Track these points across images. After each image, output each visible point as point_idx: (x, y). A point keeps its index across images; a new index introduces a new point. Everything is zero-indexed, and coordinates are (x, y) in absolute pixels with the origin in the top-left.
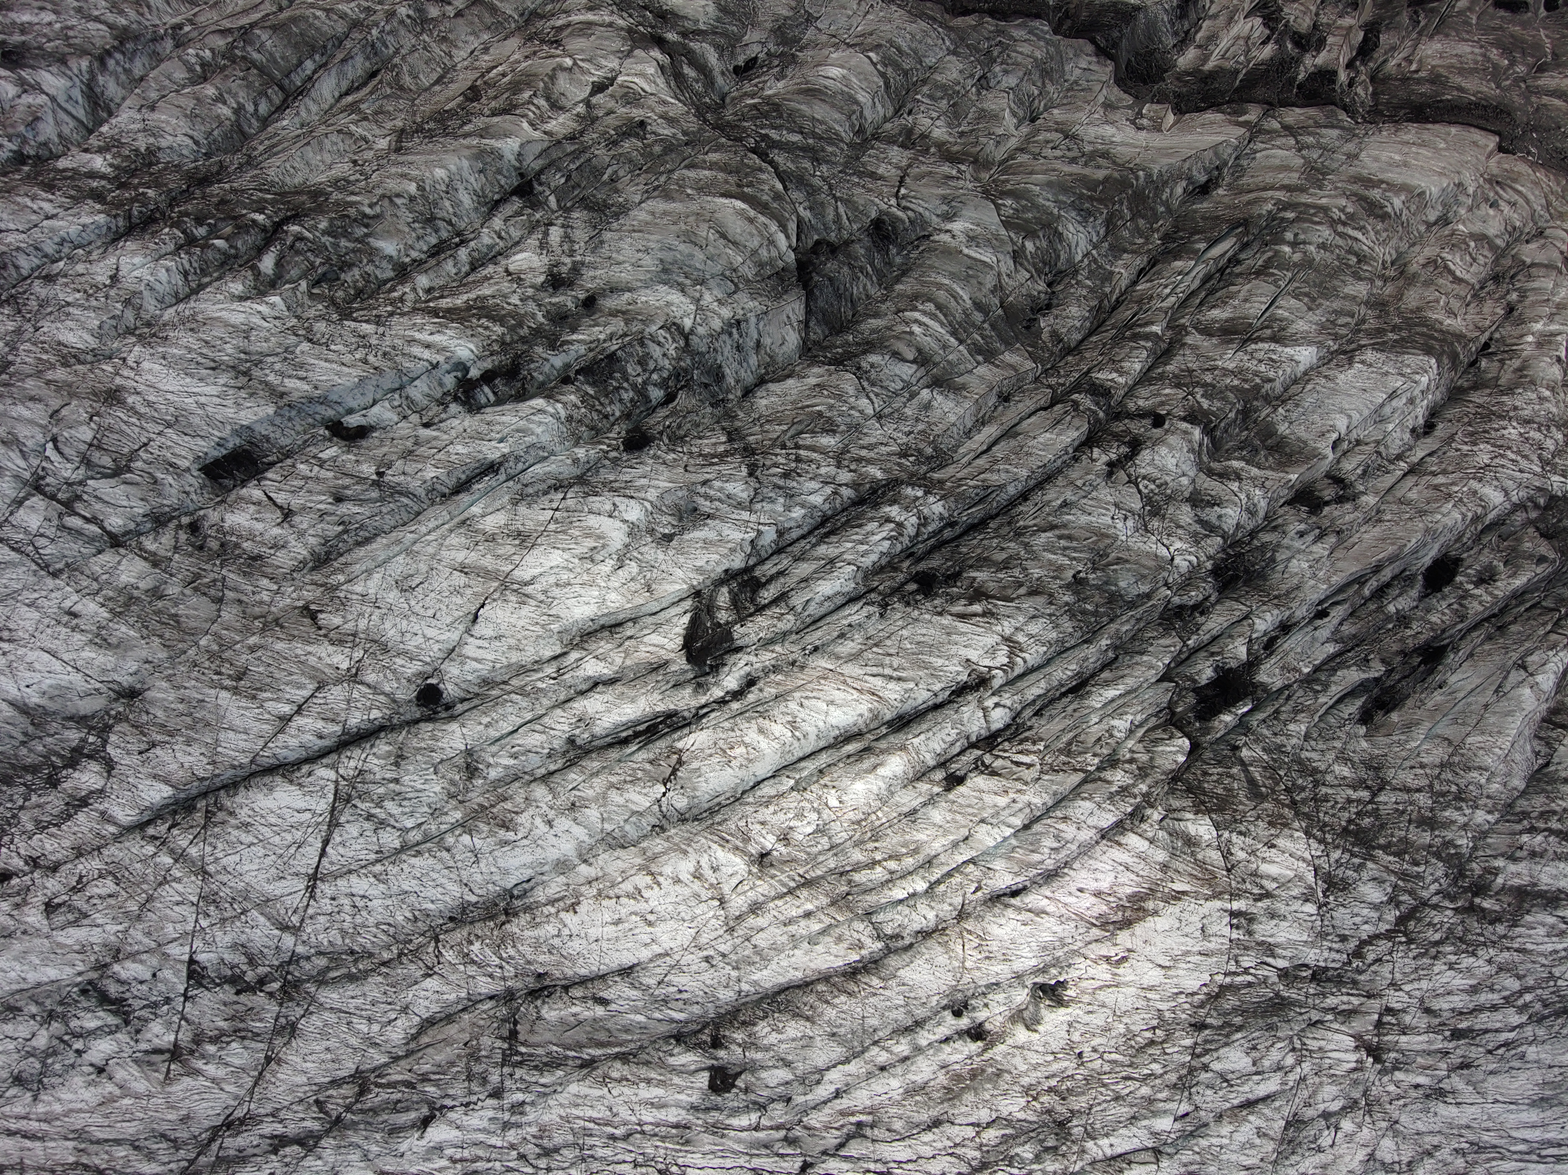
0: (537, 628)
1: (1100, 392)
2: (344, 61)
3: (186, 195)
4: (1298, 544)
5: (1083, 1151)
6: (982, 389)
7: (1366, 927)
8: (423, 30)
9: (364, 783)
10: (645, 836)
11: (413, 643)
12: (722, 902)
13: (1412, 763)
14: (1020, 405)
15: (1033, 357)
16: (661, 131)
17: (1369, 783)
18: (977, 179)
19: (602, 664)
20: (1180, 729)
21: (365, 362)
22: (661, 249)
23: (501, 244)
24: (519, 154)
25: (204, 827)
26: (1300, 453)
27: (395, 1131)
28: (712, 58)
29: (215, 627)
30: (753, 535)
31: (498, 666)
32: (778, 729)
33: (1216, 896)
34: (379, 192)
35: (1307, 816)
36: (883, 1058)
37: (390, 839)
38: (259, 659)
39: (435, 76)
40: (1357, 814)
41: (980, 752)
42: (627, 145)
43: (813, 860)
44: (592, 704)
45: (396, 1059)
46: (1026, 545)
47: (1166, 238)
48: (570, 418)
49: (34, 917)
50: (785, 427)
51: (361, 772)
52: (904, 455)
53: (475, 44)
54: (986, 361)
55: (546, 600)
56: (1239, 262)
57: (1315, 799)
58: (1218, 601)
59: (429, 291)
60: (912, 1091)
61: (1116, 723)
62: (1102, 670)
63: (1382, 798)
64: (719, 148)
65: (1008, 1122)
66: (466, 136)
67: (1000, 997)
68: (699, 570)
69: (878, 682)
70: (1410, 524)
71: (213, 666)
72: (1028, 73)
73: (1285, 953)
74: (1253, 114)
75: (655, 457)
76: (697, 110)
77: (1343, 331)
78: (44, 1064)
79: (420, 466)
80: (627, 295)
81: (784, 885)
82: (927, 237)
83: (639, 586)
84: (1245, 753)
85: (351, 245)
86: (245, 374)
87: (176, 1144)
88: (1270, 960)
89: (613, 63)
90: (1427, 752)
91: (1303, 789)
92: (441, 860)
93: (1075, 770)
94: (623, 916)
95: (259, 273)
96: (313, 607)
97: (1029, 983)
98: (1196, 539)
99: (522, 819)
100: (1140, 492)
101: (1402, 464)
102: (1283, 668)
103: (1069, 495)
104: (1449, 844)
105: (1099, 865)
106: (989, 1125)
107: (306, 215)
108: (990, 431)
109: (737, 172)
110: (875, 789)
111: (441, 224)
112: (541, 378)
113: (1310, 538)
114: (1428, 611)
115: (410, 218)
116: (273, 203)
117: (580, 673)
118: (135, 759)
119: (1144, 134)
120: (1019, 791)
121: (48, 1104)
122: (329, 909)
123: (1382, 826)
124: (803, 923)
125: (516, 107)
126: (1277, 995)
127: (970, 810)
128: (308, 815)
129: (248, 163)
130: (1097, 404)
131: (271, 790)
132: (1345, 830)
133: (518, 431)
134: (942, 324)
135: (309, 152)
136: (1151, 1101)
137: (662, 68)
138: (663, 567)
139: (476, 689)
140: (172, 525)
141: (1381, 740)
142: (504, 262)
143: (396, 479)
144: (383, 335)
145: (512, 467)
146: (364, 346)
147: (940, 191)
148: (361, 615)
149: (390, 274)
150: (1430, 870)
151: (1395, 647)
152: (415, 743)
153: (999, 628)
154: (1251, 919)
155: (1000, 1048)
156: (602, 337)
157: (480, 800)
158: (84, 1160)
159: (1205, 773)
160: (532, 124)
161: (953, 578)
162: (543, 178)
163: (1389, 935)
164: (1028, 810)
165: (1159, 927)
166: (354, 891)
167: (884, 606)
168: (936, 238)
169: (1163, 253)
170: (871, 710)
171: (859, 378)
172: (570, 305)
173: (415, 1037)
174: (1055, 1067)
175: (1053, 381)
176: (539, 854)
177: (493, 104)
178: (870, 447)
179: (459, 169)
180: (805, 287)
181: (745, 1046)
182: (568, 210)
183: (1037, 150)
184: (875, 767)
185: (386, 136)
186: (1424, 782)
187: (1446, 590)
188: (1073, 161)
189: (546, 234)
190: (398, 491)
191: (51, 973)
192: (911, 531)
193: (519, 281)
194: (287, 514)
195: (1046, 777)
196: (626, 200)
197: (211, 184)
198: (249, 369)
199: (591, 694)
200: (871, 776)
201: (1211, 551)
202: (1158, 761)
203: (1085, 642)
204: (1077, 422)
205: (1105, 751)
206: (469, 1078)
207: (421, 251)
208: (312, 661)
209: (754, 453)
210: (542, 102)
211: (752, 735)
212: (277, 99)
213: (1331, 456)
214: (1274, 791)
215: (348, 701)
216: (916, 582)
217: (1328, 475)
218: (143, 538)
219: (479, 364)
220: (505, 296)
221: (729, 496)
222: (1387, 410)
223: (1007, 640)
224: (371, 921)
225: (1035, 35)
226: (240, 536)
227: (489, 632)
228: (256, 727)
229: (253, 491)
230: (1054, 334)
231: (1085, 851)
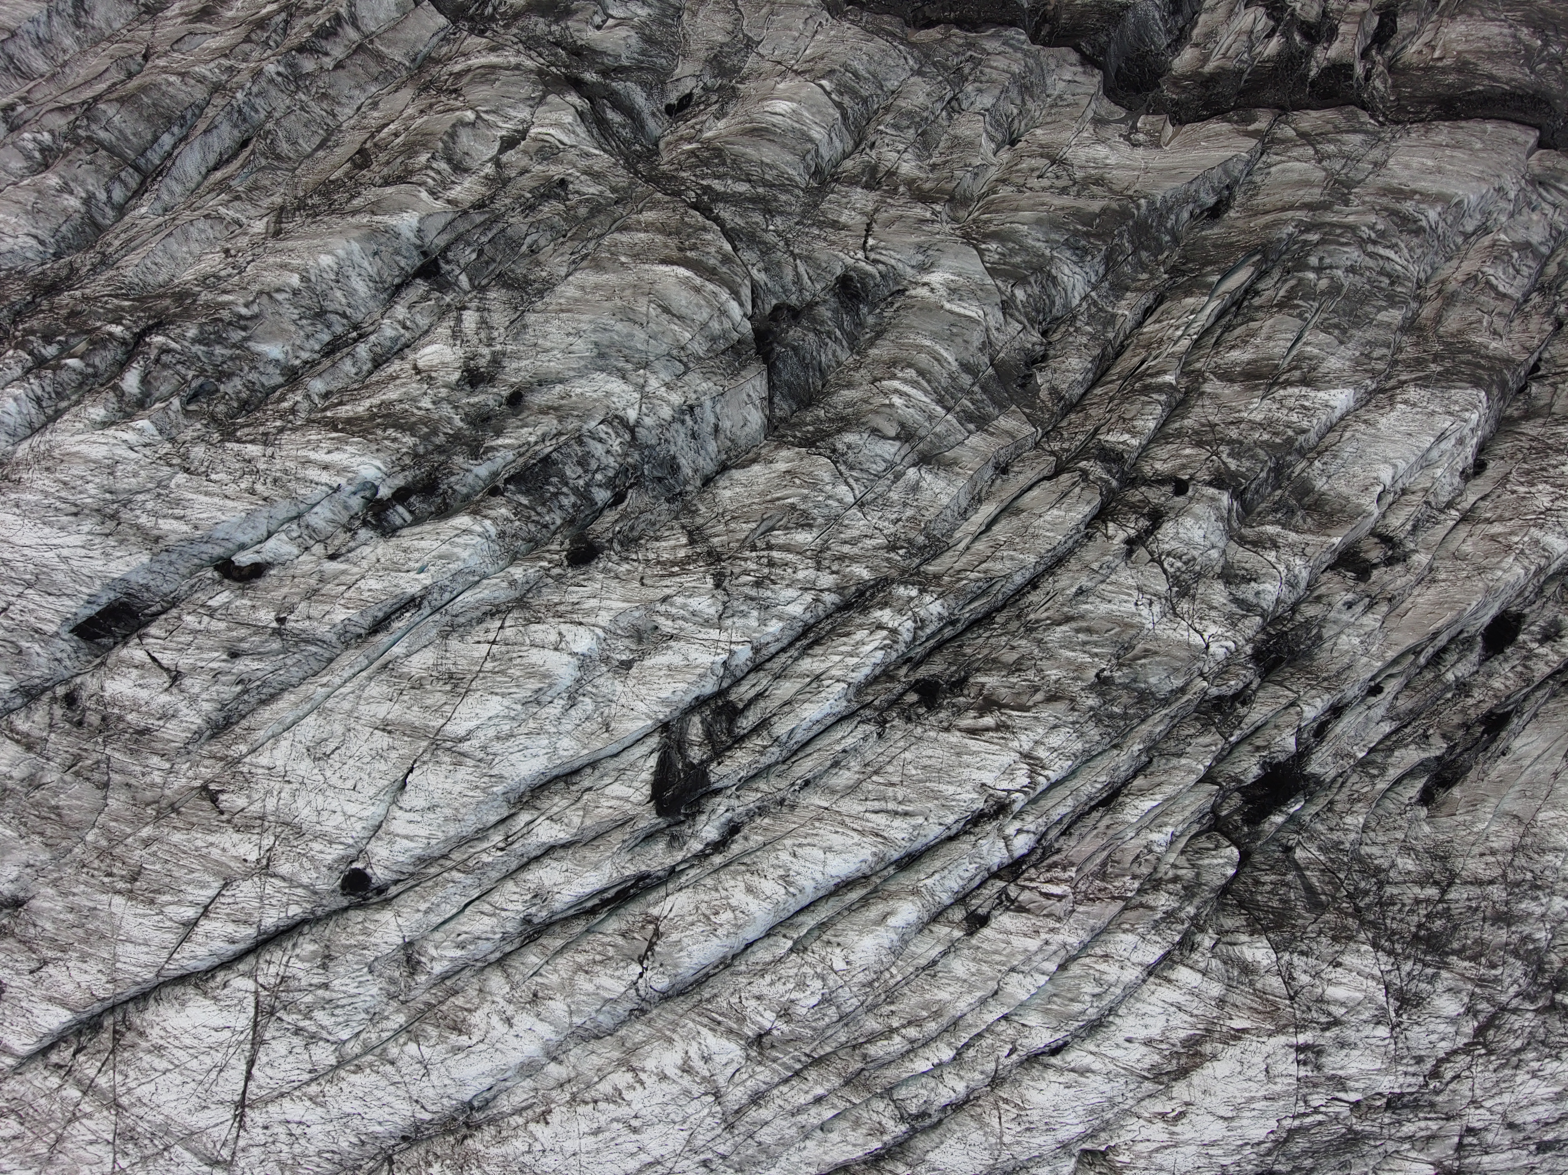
0: (478, 793)
1: (1111, 457)
2: (206, 132)
3: (32, 307)
4: (1346, 617)
6: (977, 463)
7: (1443, 1044)
8: (298, 88)
9: (287, 991)
10: (623, 1022)
11: (332, 823)
12: (717, 1095)
13: (1482, 849)
14: (1021, 477)
15: (1032, 420)
16: (585, 189)
17: (1437, 876)
18: (955, 220)
19: (558, 827)
20: (1226, 835)
21: (252, 492)
22: (595, 331)
23: (408, 335)
24: (419, 230)
25: (113, 1052)
26: (1342, 511)
28: (639, 98)
29: (102, 819)
30: (724, 656)
31: (433, 842)
32: (769, 886)
33: (1280, 1030)
34: (255, 288)
35: (1373, 925)
37: (324, 1056)
38: (154, 854)
39: (317, 140)
40: (1427, 916)
41: (1003, 884)
42: (547, 209)
43: (821, 1036)
44: (550, 874)
46: (1040, 642)
47: (1174, 271)
48: (502, 535)
50: (753, 525)
51: (284, 979)
52: (892, 547)
53: (361, 98)
54: (979, 428)
55: (486, 758)
56: (1257, 293)
57: (1381, 904)
58: (1260, 686)
59: (326, 395)
61: (1155, 836)
62: (1135, 776)
63: (1452, 895)
64: (654, 205)
66: (354, 213)
68: (664, 702)
69: (881, 820)
70: (1468, 584)
71: (103, 866)
72: (1005, 91)
73: (1357, 1085)
74: (1262, 123)
75: (606, 570)
76: (627, 160)
77: (1380, 366)
79: (327, 608)
80: (559, 388)
81: (788, 1068)
82: (901, 292)
83: (595, 726)
84: (1299, 854)
85: (228, 352)
86: (112, 517)
88: (1342, 1095)
89: (524, 113)
90: (1497, 834)
91: (1366, 893)
92: (385, 1076)
93: (1114, 898)
94: (603, 1124)
95: (123, 394)
96: (212, 787)
97: (1076, 1151)
98: (1232, 621)
99: (476, 1019)
100: (1165, 571)
101: (1453, 512)
102: (1335, 755)
103: (1084, 581)
104: (1526, 939)
105: (1147, 1009)
107: (172, 323)
108: (988, 510)
109: (678, 233)
110: (887, 944)
111: (333, 318)
112: (465, 490)
113: (1359, 609)
114: (1490, 675)
115: (295, 314)
116: (132, 310)
117: (532, 840)
118: (27, 980)
119: (1140, 151)
120: (1052, 930)
122: (262, 1139)
123: (1455, 928)
124: (813, 1111)
125: (411, 173)
126: (1350, 1130)
127: (997, 958)
128: (227, 1034)
129: (103, 263)
130: (1109, 472)
131: (183, 1004)
132: (1415, 936)
133: (440, 557)
134: (926, 392)
135: (173, 245)
137: (581, 114)
138: (623, 701)
139: (411, 869)
140: (46, 698)
141: (1444, 821)
142: (411, 357)
143: (300, 625)
144: (272, 456)
145: (437, 598)
146: (251, 473)
147: (914, 239)
148: (268, 793)
149: (280, 380)
150: (1508, 971)
151: (1457, 720)
152: (343, 939)
153: (1016, 744)
154: (1318, 1051)
156: (532, 439)
157: (427, 997)
159: (1257, 882)
160: (432, 193)
161: (959, 685)
162: (450, 255)
163: (1467, 1049)
164: (1063, 953)
165: (1219, 1074)
166: (289, 1117)
167: (882, 723)
168: (913, 292)
169: (1169, 289)
170: (875, 854)
171: (835, 463)
172: (491, 403)
175: (1056, 446)
176: (499, 1060)
177: (385, 171)
178: (853, 542)
179: (349, 253)
180: (765, 360)
182: (483, 289)
183: (1021, 181)
184: (884, 917)
185: (262, 217)
186: (1497, 872)
187: (1509, 651)
188: (1064, 191)
189: (459, 320)
190: (305, 639)
192: (907, 636)
193: (430, 380)
194: (176, 677)
195: (1081, 909)
196: (550, 274)
197: (60, 292)
198: (117, 512)
199: (546, 861)
200: (881, 929)
201: (1250, 633)
202: (1206, 877)
203: (1115, 747)
204: (1087, 495)
205: (1145, 870)
207: (313, 351)
208: (215, 853)
209: (719, 560)
210: (443, 165)
211: (739, 897)
212: (133, 184)
213: (1376, 512)
214: (1334, 899)
215: (261, 898)
216: (916, 691)
217: (1373, 533)
218: (13, 717)
219: (389, 481)
220: (414, 400)
221: (693, 614)
222: (1435, 454)
223: (1026, 756)
224: (312, 1150)
225: (1011, 46)
226: (122, 707)
227: (420, 802)
228: (158, 937)
229: (134, 652)
230: (1054, 391)
231: (1131, 991)
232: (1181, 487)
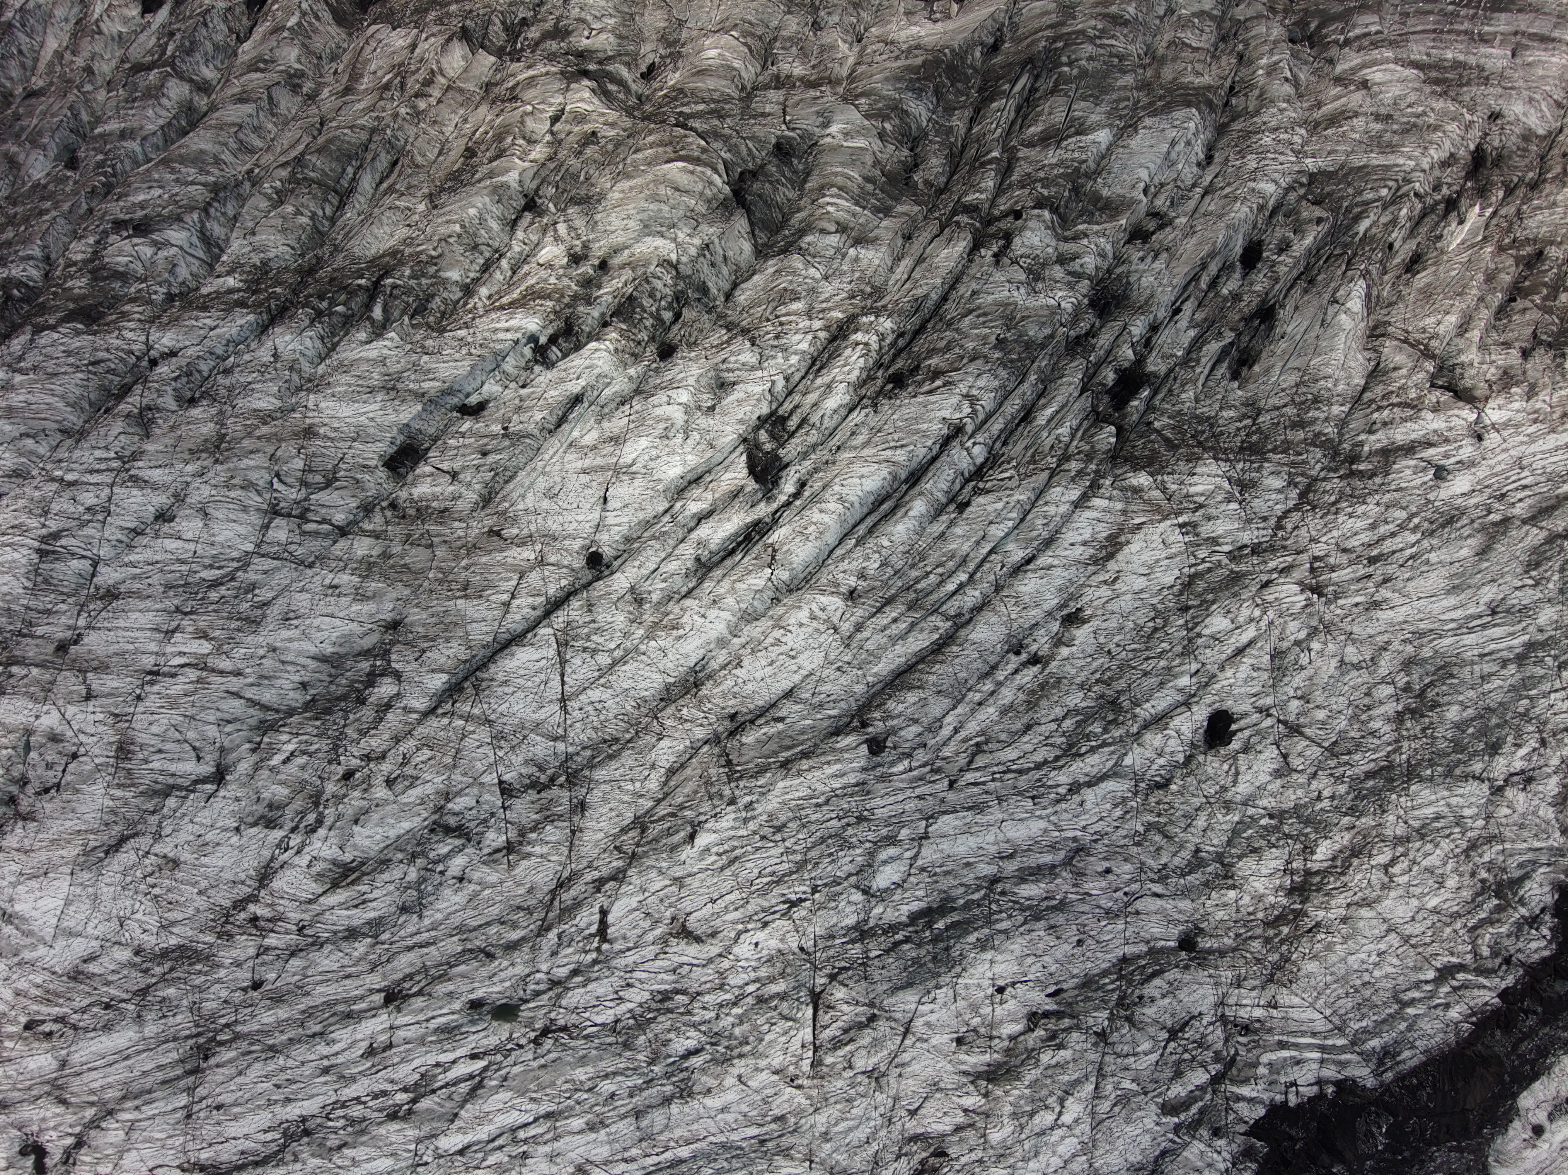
0: (650, 493)
1: (971, 209)
2: (373, 159)
3: (303, 284)
4: (1142, 267)
5: (1135, 716)
6: (890, 236)
7: (1278, 507)
8: (419, 120)
9: (573, 629)
10: (770, 607)
11: (572, 528)
12: (836, 629)
13: (1276, 391)
14: (921, 240)
15: (918, 203)
16: (608, 134)
17: (1250, 413)
18: (836, 93)
19: (700, 504)
20: (1106, 421)
21: (470, 354)
22: (638, 213)
23: (528, 248)
24: (520, 182)
25: (477, 695)
26: (1122, 204)
27: (674, 848)
28: (625, 73)
29: (435, 563)
30: (769, 385)
31: (633, 525)
32: (833, 506)
33: (1165, 518)
34: (435, 238)
35: (1212, 448)
36: (978, 697)
37: (604, 659)
38: (474, 572)
39: (437, 151)
41: (974, 483)
42: (589, 151)
43: (886, 585)
44: (704, 531)
45: (659, 801)
46: (957, 330)
47: (980, 90)
48: (617, 350)
49: (380, 792)
50: (764, 307)
51: (569, 623)
52: (852, 297)
53: (456, 119)
54: (886, 216)
55: (648, 471)
56: (1036, 90)
57: (1214, 436)
58: (1102, 325)
59: (489, 297)
60: (1004, 711)
61: (1060, 431)
62: (1038, 399)
63: (1261, 420)
64: (651, 132)
65: (1077, 711)
66: (479, 182)
67: (1042, 632)
68: (740, 421)
69: (889, 453)
70: (1215, 227)
71: (445, 588)
73: (1226, 541)
75: (683, 358)
76: (627, 112)
77: (1125, 112)
78: (419, 890)
79: (529, 415)
80: (627, 252)
81: (873, 607)
82: (815, 144)
83: (704, 447)
84: (1157, 424)
85: (429, 281)
86: (393, 389)
87: (529, 911)
88: (1217, 548)
89: (559, 99)
90: (1285, 380)
91: (1204, 432)
92: (642, 662)
93: (1043, 471)
94: (774, 659)
95: (374, 321)
96: (495, 529)
97: (1058, 616)
98: (1071, 286)
99: (685, 620)
100: (1022, 267)
101: (1198, 189)
102: (1163, 357)
103: (974, 286)
104: (1319, 434)
105: (1079, 525)
106: (1064, 717)
107: (393, 270)
108: (906, 264)
109: (671, 143)
110: (911, 527)
111: (483, 248)
112: (588, 328)
113: (1149, 260)
114: (1251, 284)
115: (462, 249)
116: (367, 269)
117: (687, 515)
118: (415, 665)
119: (940, 24)
120: (1009, 496)
121: (431, 916)
122: (580, 717)
123: (1267, 437)
124: (894, 627)
125: (505, 151)
126: (1232, 571)
127: (980, 519)
128: (544, 661)
129: (336, 249)
130: (973, 218)
131: (512, 656)
132: (1241, 448)
133: (587, 368)
134: (846, 200)
135: (375, 228)
136: (1169, 669)
137: (593, 91)
138: (716, 428)
139: (623, 547)
140: (377, 509)
141: (1251, 386)
142: (534, 260)
143: (517, 428)
144: (474, 333)
145: (591, 395)
146: (465, 345)
147: (814, 110)
148: (529, 522)
149: (461, 294)
150: (1311, 456)
151: (1238, 317)
152: (596, 594)
153: (958, 391)
154: (1195, 525)
155: (1054, 664)
156: (620, 285)
157: (652, 618)
158: (469, 946)
159: (1133, 446)
160: (520, 159)
161: (915, 370)
162: (540, 193)
163: (1297, 508)
164: (1020, 506)
165: (1134, 551)
166: (593, 700)
167: (875, 405)
168: (822, 142)
169: (982, 102)
170: (890, 474)
171: (803, 256)
172: (591, 271)
173: (665, 783)
174: (1095, 665)
175: (937, 214)
176: (704, 638)
177: (488, 154)
178: (827, 300)
179: (484, 205)
180: (743, 207)
181: (883, 720)
182: (564, 209)
183: (870, 60)
184: (907, 512)
185: (421, 202)
186: (1287, 400)
187: (1259, 265)
188: (897, 58)
189: (556, 231)
190: (521, 436)
191: (406, 825)
192: (875, 346)
193: (550, 268)
194: (454, 475)
195: (1025, 482)
196: (602, 189)
197: (317, 271)
198: (395, 385)
199: (702, 523)
200: (905, 520)
201: (1084, 291)
202: (1098, 447)
203: (1020, 382)
204: (963, 235)
205: (1059, 452)
206: (711, 798)
207: (476, 271)
208: (510, 561)
209: (749, 332)
210: (521, 141)
211: (816, 516)
212: (336, 201)
213: (1145, 200)
214: (1184, 441)
215: (544, 579)
216: (891, 382)
217: (1148, 214)
218: (361, 524)
219: (545, 332)
220: (545, 281)
221: (744, 365)
222: (1174, 155)
223: (966, 396)
224: (611, 715)
226: (428, 500)
227: (618, 505)
228: (490, 615)
229: (424, 469)
230: (927, 182)
231: (1067, 519)
232: (1018, 215)
